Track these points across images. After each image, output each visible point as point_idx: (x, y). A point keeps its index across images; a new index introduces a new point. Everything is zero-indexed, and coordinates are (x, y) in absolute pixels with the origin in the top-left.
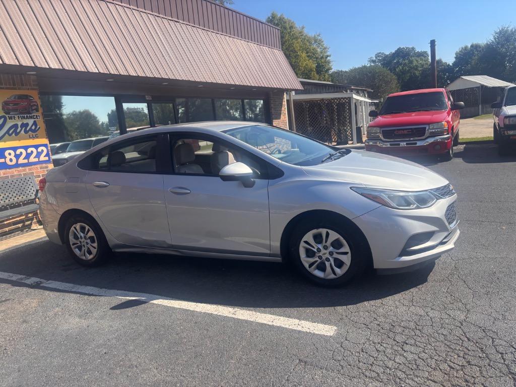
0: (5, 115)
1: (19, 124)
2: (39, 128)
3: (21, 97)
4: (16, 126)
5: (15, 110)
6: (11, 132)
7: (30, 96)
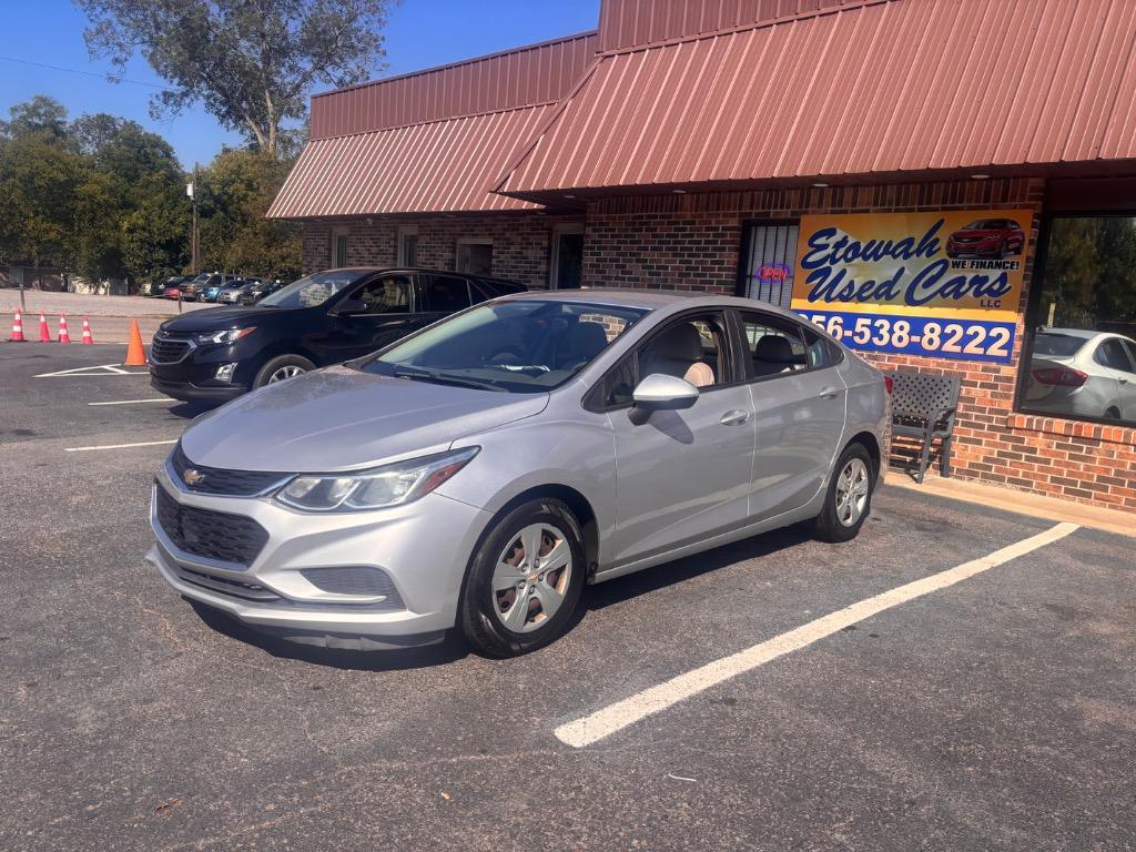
0: (947, 258)
3: (990, 225)
4: (961, 281)
5: (970, 250)
6: (947, 291)
7: (1013, 223)
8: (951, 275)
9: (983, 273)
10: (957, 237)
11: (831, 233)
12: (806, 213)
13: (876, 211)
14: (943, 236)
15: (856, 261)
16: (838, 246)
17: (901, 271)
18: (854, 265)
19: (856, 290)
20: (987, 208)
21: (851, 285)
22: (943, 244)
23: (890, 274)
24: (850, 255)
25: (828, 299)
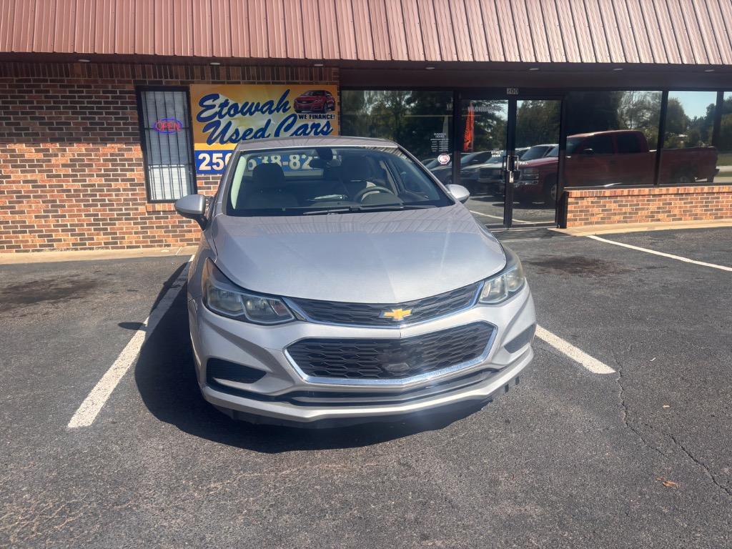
0: (295, 113)
1: (310, 124)
2: (332, 130)
3: (316, 93)
4: (306, 126)
5: (307, 108)
6: (299, 133)
7: (328, 92)
8: (299, 123)
9: (317, 121)
10: (299, 100)
11: (215, 97)
12: (193, 83)
13: (245, 83)
14: (291, 100)
15: (237, 116)
16: (223, 106)
17: (269, 121)
18: (236, 119)
19: (241, 135)
20: (312, 84)
21: (237, 132)
22: (291, 104)
23: (262, 124)
24: (232, 112)
25: (222, 142)
